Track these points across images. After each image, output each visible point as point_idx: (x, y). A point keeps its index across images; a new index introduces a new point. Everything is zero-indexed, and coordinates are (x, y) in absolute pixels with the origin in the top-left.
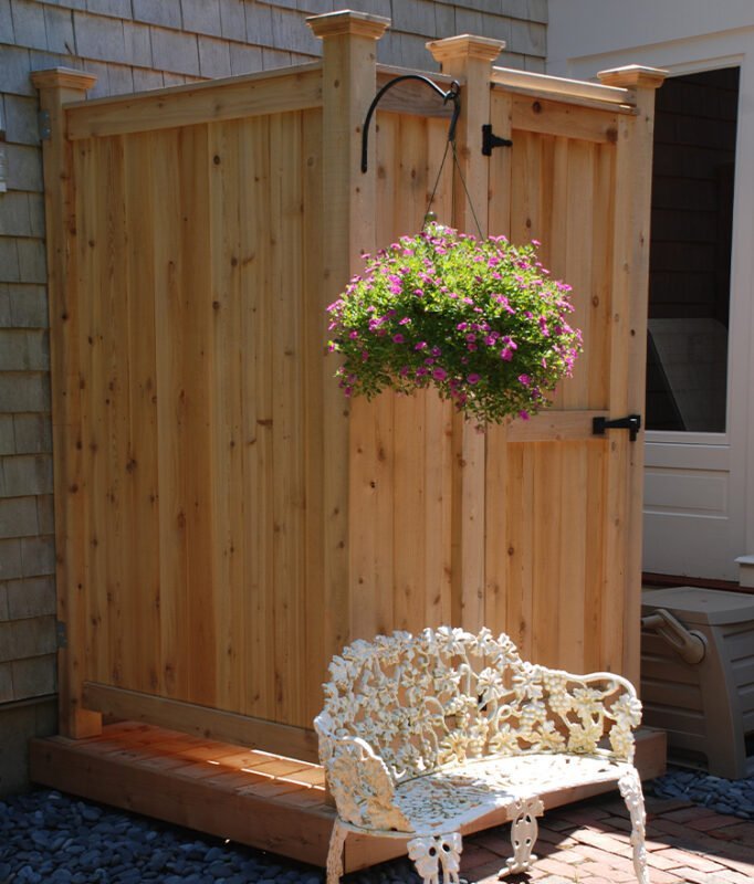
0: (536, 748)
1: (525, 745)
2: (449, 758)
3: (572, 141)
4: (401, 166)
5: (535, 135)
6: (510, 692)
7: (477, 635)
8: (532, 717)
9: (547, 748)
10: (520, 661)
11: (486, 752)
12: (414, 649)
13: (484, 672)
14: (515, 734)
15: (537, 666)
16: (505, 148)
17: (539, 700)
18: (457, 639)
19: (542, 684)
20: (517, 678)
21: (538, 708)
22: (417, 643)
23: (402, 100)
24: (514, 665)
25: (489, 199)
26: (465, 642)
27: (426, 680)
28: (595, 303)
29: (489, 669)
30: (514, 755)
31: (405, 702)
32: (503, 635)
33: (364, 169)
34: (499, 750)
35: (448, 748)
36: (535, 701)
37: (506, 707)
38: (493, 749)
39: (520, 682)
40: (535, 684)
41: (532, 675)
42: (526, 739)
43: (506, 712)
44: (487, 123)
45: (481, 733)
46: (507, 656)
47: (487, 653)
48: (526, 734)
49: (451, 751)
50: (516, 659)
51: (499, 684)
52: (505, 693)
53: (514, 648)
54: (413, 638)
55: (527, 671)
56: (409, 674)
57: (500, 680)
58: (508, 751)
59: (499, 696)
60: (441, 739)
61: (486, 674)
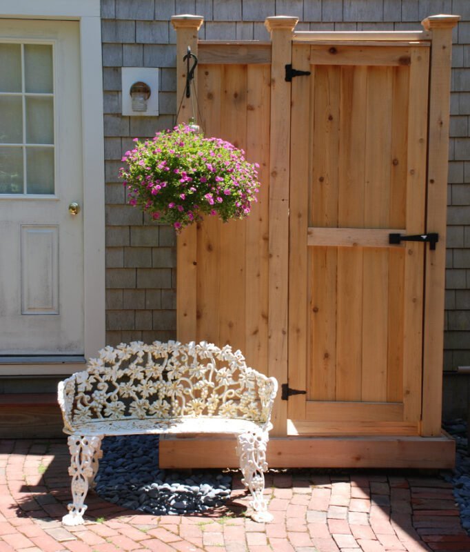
0: (245, 416)
1: (240, 414)
2: (189, 413)
3: (370, 68)
4: (226, 92)
5: (336, 67)
6: (236, 383)
7: (221, 349)
8: (246, 398)
9: (250, 417)
10: (245, 366)
11: (216, 413)
12: (179, 351)
13: (222, 370)
14: (235, 406)
15: (254, 371)
16: (304, 77)
17: (252, 390)
18: (208, 349)
19: (256, 381)
20: (240, 375)
21: (250, 394)
22: (181, 348)
23: (223, 57)
24: (241, 368)
25: (291, 105)
26: (213, 352)
27: (183, 369)
28: (395, 163)
29: (225, 368)
30: (231, 418)
31: (165, 378)
32: (239, 351)
33: (188, 96)
34: (223, 414)
35: (190, 407)
36: (249, 390)
37: (232, 391)
38: (220, 412)
39: (242, 378)
40: (250, 380)
41: (248, 375)
42: (242, 411)
43: (231, 393)
44: (289, 63)
45: (213, 403)
46: (238, 363)
47: (226, 359)
48: (241, 407)
49: (192, 408)
50: (243, 365)
51: (229, 377)
52: (232, 382)
53: (243, 358)
54: (181, 345)
55: (247, 372)
56: (172, 364)
57: (231, 375)
58: (229, 415)
59: (228, 384)
60: (187, 401)
61: (223, 371)
